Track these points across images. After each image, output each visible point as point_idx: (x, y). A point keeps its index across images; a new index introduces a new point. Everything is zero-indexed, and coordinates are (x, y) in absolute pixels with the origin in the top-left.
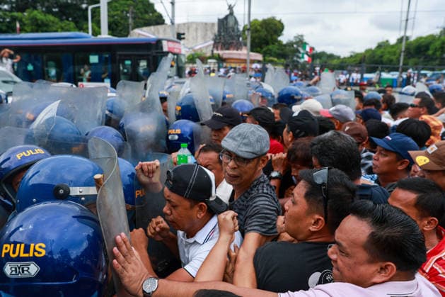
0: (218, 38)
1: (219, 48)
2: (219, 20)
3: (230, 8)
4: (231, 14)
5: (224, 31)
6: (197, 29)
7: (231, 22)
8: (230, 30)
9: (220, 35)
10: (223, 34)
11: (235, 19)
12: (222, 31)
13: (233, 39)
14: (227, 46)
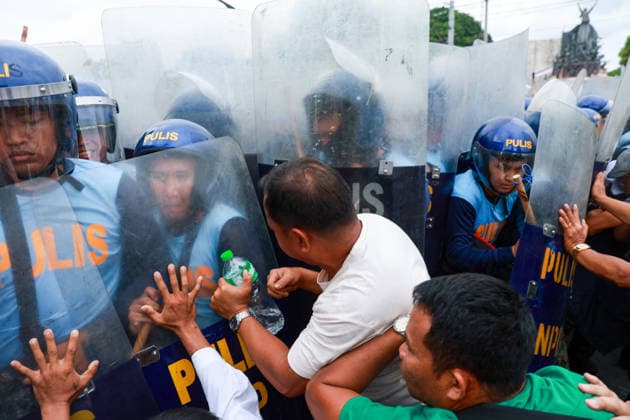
0: (561, 60)
1: (561, 75)
2: (564, 34)
3: (585, 14)
4: (586, 22)
5: (570, 50)
6: (536, 50)
7: (583, 35)
8: (581, 47)
9: (563, 56)
10: (568, 54)
11: (592, 28)
12: (567, 49)
13: (584, 59)
14: (572, 71)
